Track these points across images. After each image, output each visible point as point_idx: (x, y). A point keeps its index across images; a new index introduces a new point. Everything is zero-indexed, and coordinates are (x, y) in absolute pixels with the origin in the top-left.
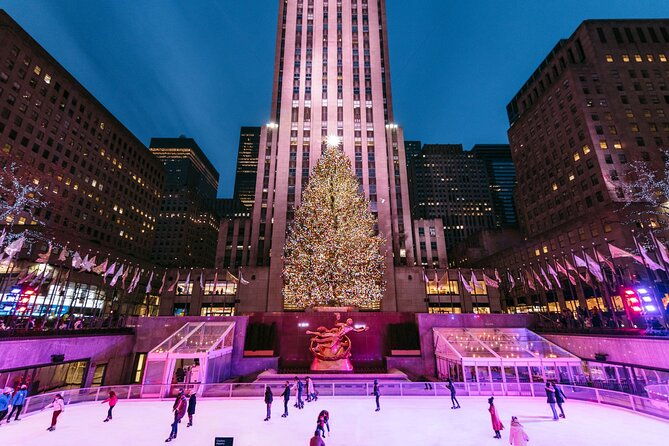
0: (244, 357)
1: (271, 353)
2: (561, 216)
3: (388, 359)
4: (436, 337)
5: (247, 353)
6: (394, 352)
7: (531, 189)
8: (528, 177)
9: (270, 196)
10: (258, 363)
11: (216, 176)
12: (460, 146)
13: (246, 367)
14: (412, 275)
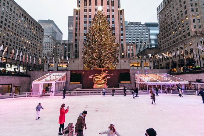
0: (70, 84)
1: (80, 83)
2: (174, 42)
3: (119, 84)
4: (136, 77)
5: (71, 83)
6: (121, 82)
7: (165, 34)
8: (164, 30)
9: (78, 35)
10: (75, 86)
11: (62, 33)
12: (140, 22)
13: (71, 87)
14: (126, 60)
